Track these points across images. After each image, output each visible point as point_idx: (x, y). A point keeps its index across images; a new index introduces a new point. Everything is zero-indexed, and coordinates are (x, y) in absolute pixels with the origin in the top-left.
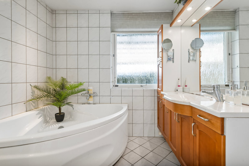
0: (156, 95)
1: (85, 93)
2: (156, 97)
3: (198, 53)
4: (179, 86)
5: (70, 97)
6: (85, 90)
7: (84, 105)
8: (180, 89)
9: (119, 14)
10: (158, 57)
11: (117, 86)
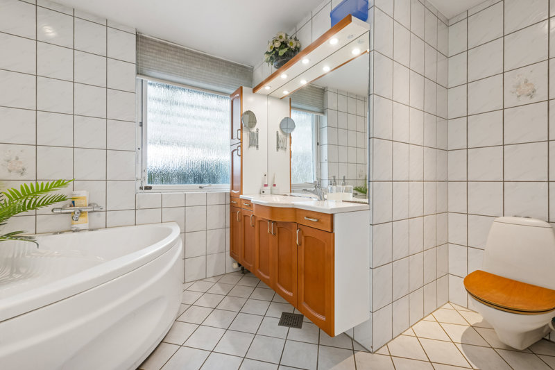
0: (228, 201)
1: (61, 206)
2: (228, 206)
3: (288, 139)
4: (266, 185)
5: (11, 218)
6: (64, 200)
7: (59, 236)
8: (267, 189)
9: (156, 41)
10: (232, 138)
11: (150, 188)
